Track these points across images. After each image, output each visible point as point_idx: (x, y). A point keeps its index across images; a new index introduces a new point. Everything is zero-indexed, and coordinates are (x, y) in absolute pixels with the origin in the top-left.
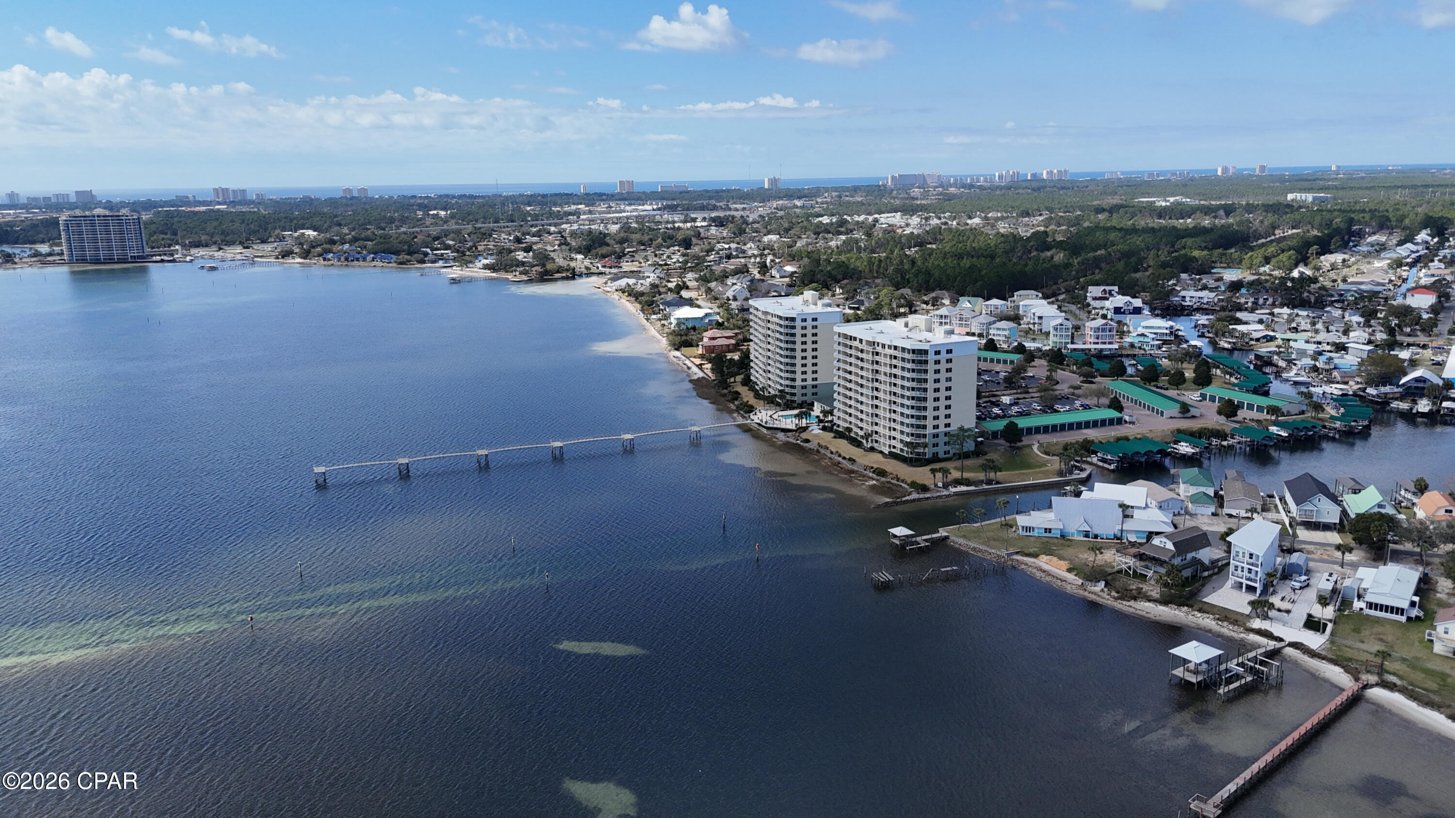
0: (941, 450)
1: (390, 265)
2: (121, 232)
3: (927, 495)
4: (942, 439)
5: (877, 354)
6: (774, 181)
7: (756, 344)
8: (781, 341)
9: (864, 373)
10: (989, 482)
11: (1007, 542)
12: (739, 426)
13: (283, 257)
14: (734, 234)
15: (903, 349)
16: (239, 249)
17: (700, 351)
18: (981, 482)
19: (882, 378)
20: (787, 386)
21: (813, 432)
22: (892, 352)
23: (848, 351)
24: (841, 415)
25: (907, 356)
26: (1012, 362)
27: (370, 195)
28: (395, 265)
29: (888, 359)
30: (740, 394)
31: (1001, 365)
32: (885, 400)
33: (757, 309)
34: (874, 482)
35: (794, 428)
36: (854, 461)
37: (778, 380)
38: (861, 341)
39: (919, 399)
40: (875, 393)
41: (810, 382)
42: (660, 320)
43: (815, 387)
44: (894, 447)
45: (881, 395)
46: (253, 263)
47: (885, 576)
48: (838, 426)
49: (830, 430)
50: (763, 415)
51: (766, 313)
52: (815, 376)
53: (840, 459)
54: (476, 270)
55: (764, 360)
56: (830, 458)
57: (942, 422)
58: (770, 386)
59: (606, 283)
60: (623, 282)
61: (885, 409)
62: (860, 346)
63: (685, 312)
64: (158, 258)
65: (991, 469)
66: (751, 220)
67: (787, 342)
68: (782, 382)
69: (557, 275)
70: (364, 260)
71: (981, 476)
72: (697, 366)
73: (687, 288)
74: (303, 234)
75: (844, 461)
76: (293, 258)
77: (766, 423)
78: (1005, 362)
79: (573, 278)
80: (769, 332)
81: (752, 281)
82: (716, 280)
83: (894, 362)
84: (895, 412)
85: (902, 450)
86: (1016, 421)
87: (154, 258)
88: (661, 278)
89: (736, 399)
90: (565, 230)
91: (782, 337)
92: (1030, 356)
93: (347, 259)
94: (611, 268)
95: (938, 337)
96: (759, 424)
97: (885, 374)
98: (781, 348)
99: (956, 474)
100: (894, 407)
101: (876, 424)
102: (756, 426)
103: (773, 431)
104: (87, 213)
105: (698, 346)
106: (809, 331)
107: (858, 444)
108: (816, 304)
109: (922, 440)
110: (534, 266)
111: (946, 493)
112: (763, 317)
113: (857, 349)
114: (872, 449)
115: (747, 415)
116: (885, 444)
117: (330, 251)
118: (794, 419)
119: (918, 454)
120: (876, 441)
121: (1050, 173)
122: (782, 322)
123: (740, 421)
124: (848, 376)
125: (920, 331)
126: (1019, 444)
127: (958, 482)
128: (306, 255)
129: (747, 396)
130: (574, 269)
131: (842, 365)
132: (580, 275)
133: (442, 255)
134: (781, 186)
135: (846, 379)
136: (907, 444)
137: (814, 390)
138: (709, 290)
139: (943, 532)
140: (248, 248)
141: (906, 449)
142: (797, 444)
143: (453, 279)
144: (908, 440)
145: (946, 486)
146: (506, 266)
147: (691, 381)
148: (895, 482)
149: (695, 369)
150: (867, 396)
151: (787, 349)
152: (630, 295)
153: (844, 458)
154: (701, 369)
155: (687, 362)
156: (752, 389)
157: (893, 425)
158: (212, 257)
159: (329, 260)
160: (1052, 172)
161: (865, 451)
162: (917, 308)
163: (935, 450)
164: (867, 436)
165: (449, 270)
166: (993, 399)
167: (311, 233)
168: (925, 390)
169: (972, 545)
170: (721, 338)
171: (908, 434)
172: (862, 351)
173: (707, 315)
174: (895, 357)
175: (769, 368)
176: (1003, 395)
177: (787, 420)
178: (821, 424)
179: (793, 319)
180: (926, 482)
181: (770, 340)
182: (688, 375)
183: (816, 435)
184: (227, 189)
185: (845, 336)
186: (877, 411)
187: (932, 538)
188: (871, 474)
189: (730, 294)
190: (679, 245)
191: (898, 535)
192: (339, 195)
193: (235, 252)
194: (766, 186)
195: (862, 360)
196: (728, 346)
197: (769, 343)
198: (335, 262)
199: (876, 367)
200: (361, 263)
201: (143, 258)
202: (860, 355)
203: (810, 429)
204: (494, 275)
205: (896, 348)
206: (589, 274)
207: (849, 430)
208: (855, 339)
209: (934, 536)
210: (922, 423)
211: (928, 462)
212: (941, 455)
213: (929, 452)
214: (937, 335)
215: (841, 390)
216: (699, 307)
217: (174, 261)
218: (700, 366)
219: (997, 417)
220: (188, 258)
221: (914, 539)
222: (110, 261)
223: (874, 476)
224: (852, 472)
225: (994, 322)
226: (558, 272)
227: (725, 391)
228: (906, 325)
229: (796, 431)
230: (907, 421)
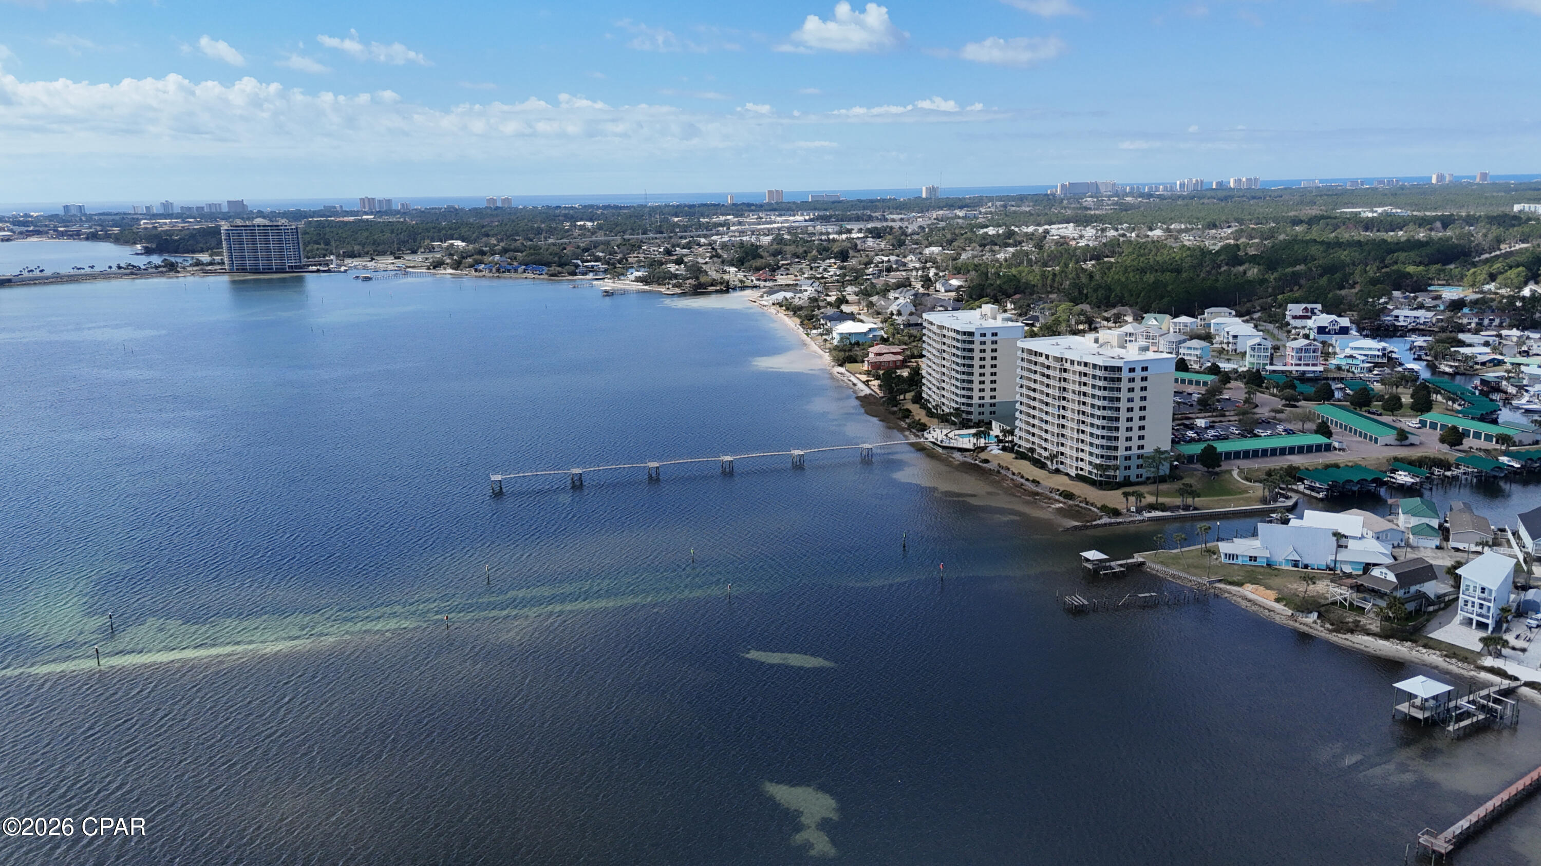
0: (1133, 474)
1: (542, 277)
2: (280, 241)
3: (1119, 520)
4: (1134, 462)
5: (1065, 370)
6: (932, 190)
7: (930, 359)
8: (958, 356)
9: (1050, 391)
10: (1186, 508)
11: (1209, 570)
12: (912, 444)
13: (434, 268)
14: (893, 245)
15: (1095, 366)
16: (391, 259)
17: (865, 367)
18: (1178, 508)
19: (1070, 396)
20: (963, 404)
21: (993, 452)
22: (1082, 369)
23: (1033, 367)
24: (1023, 435)
25: (1098, 373)
26: (1205, 383)
27: (513, 205)
28: (546, 277)
29: (1077, 376)
30: (911, 412)
31: (1193, 387)
32: (1073, 420)
33: (931, 323)
34: (1061, 505)
35: (972, 447)
36: (1038, 482)
37: (954, 397)
38: (1047, 357)
39: (1110, 419)
40: (1062, 412)
41: (988, 400)
42: (822, 335)
43: (992, 405)
44: (1082, 469)
45: (1068, 414)
46: (406, 274)
47: (1079, 600)
48: (1020, 446)
49: (1011, 450)
50: (937, 434)
51: (941, 327)
52: (993, 394)
53: (1023, 481)
54: (628, 282)
55: (938, 376)
56: (1012, 480)
57: (1135, 443)
58: (943, 404)
59: (762, 296)
60: (780, 296)
61: (1072, 429)
62: (1046, 363)
63: (848, 327)
64: (315, 268)
65: (1190, 494)
66: (909, 231)
67: (964, 358)
68: (958, 399)
69: (711, 289)
70: (516, 271)
71: (1178, 501)
72: (864, 382)
73: (847, 302)
74: (452, 245)
75: (1027, 483)
76: (445, 269)
77: (942, 442)
78: (1198, 383)
79: (727, 291)
80: (945, 348)
81: (916, 295)
82: (878, 293)
83: (1084, 379)
84: (1083, 432)
85: (1090, 472)
86: (1215, 445)
87: (311, 268)
88: (819, 292)
89: (907, 417)
90: (715, 242)
91: (959, 353)
92: (1226, 378)
93: (498, 270)
94: (765, 281)
95: (1132, 354)
96: (934, 443)
97: (1074, 392)
98: (957, 364)
99: (1150, 499)
100: (1082, 427)
101: (1063, 445)
102: (931, 445)
103: (949, 451)
104: (247, 223)
105: (863, 362)
106: (988, 347)
107: (1043, 466)
108: (995, 318)
109: (1113, 463)
110: (688, 279)
111: (1139, 518)
112: (938, 331)
113: (1043, 365)
114: (1057, 471)
115: (920, 434)
116: (1071, 466)
117: (481, 262)
118: (972, 439)
119: (1108, 477)
120: (1062, 463)
121: (1238, 181)
122: (959, 337)
123: (913, 439)
124: (1032, 394)
125: (1112, 347)
126: (1217, 469)
127: (1152, 507)
128: (457, 265)
129: (919, 414)
130: (728, 282)
131: (1025, 382)
132: (734, 289)
133: (593, 267)
134: (940, 195)
135: (1029, 397)
136: (1097, 466)
137: (993, 409)
138: (871, 305)
139: (1138, 558)
140: (399, 258)
141: (1095, 471)
142: (976, 464)
143: (606, 291)
144: (1098, 461)
145: (1139, 511)
146: (659, 278)
147: (858, 398)
148: (1083, 505)
149: (861, 386)
150: (1053, 415)
151: (964, 365)
152: (787, 309)
153: (1027, 480)
154: (868, 385)
155: (853, 378)
156: (924, 407)
157: (1081, 446)
158: (365, 267)
159: (481, 271)
160: (1240, 180)
161: (1050, 472)
162: (1098, 325)
163: (1127, 473)
164: (1052, 457)
165: (601, 282)
166: (1187, 422)
167: (459, 244)
168: (1118, 409)
169: (1171, 572)
170: (889, 354)
171: (1097, 456)
172: (1048, 367)
173: (871, 330)
174: (1085, 375)
175: (944, 385)
176: (1198, 418)
177: (965, 439)
178: (1001, 445)
179: (971, 334)
180: (1118, 507)
181: (945, 355)
182: (855, 392)
183: (996, 456)
184: (373, 199)
185: (1030, 352)
186: (1064, 431)
187: (1127, 564)
188: (1057, 497)
189: (894, 308)
190: (835, 258)
191: (1091, 558)
192: (484, 205)
193: (386, 262)
194: (924, 196)
195: (1048, 377)
196: (895, 362)
197: (944, 359)
198: (486, 273)
199: (1063, 384)
200: (513, 275)
201: (301, 268)
202: (1046, 371)
203: (989, 449)
204: (646, 287)
205: (1086, 364)
206: (743, 288)
207: (1032, 450)
208: (1041, 355)
209: (1129, 561)
210: (1114, 444)
211: (1118, 486)
212: (1133, 479)
213: (1120, 475)
214: (1131, 352)
215: (1024, 408)
216: (862, 321)
217: (329, 271)
218: (866, 383)
219: (1192, 440)
220: (343, 269)
221: (1108, 564)
222: (268, 270)
223: (1061, 499)
224: (1037, 494)
225: (1184, 341)
226: (712, 285)
227: (895, 409)
228: (1096, 341)
229: (974, 451)
230: (1097, 442)
